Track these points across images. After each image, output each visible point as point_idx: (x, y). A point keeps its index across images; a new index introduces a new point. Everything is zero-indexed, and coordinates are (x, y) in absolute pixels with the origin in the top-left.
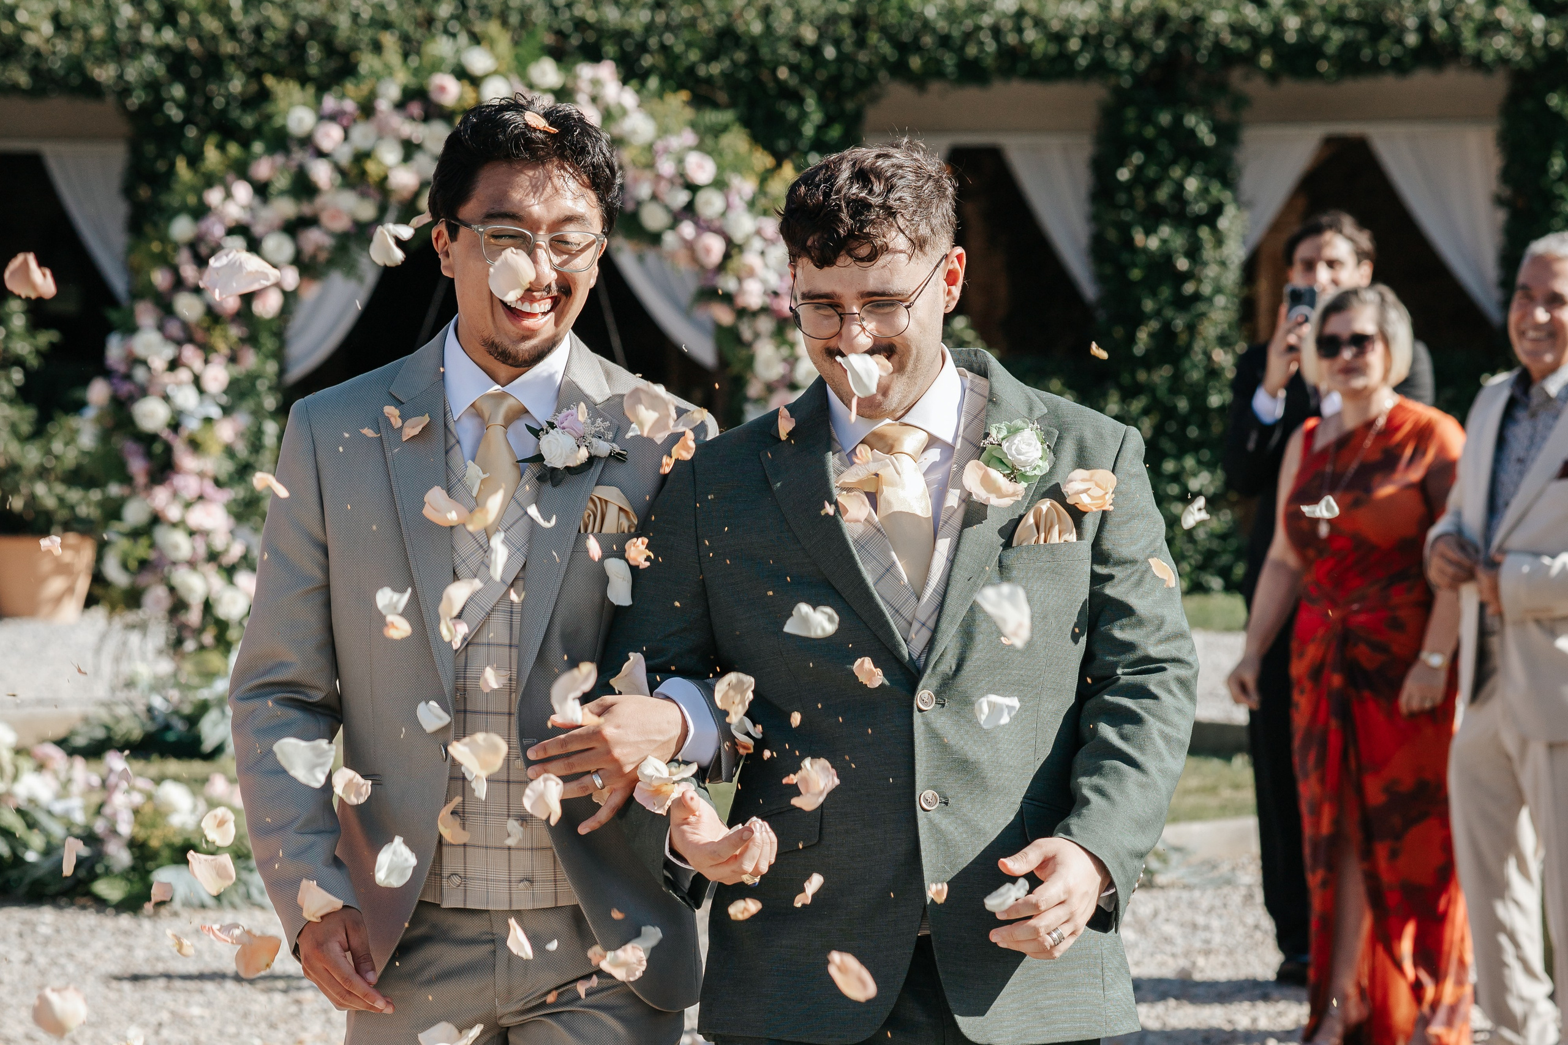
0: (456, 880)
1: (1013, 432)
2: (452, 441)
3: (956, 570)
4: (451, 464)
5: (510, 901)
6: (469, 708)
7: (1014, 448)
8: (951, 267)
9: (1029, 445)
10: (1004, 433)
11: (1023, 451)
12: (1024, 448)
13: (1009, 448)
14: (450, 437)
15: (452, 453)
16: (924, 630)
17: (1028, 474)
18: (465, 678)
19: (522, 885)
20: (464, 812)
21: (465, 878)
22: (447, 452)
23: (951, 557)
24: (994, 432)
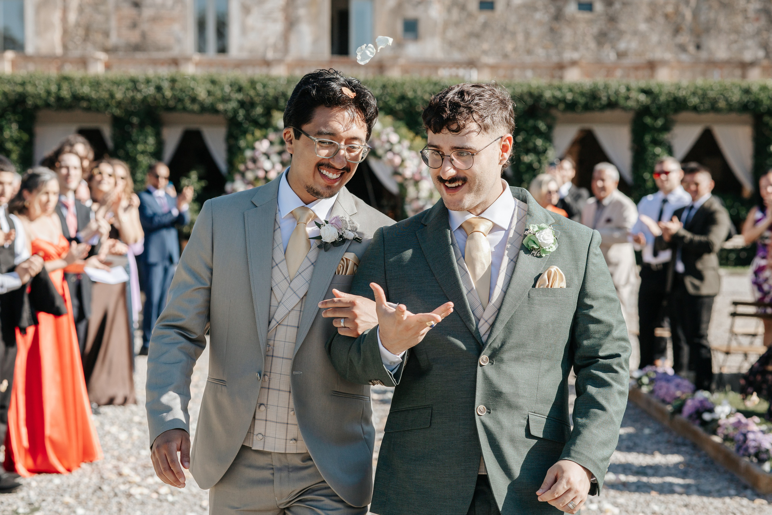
0: (260, 436)
1: (541, 229)
3: (507, 296)
4: (275, 237)
5: (286, 449)
6: (274, 354)
7: (541, 236)
8: (505, 143)
9: (549, 236)
10: (536, 229)
11: (546, 238)
12: (546, 237)
13: (540, 236)
15: (276, 232)
16: (486, 324)
17: (547, 250)
18: (274, 340)
19: (292, 441)
20: (267, 405)
21: (265, 436)
22: (274, 231)
23: (504, 289)
24: (531, 228)
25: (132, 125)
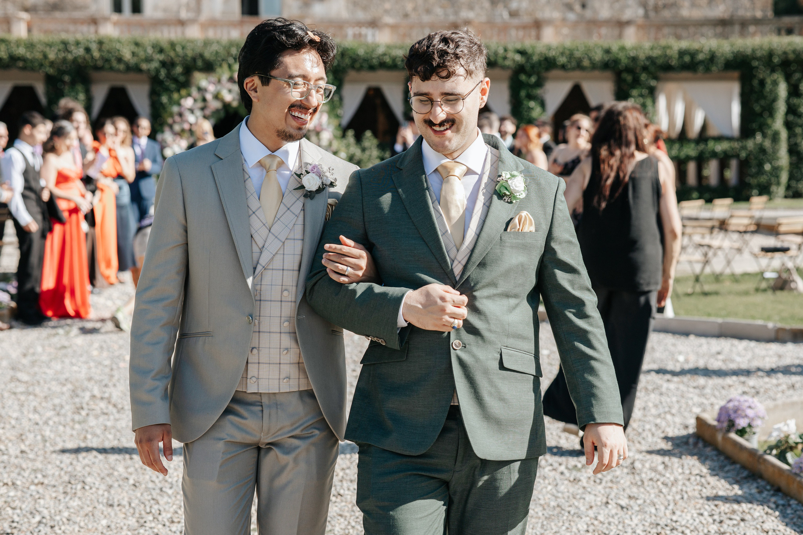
0: (254, 379)
1: (513, 176)
2: (247, 177)
3: (480, 239)
4: (247, 187)
5: (279, 388)
6: (262, 298)
7: (513, 183)
8: (484, 87)
9: (520, 183)
10: (508, 176)
11: (518, 186)
12: (518, 184)
13: (512, 183)
14: (246, 175)
15: (247, 182)
17: (517, 196)
18: (261, 285)
19: (285, 380)
20: (259, 348)
21: (258, 378)
22: (245, 181)
23: (478, 233)
24: (503, 175)
25: (64, 82)
